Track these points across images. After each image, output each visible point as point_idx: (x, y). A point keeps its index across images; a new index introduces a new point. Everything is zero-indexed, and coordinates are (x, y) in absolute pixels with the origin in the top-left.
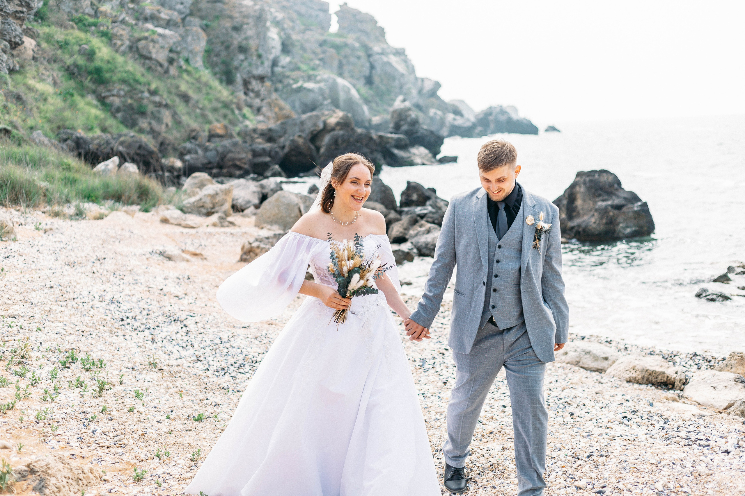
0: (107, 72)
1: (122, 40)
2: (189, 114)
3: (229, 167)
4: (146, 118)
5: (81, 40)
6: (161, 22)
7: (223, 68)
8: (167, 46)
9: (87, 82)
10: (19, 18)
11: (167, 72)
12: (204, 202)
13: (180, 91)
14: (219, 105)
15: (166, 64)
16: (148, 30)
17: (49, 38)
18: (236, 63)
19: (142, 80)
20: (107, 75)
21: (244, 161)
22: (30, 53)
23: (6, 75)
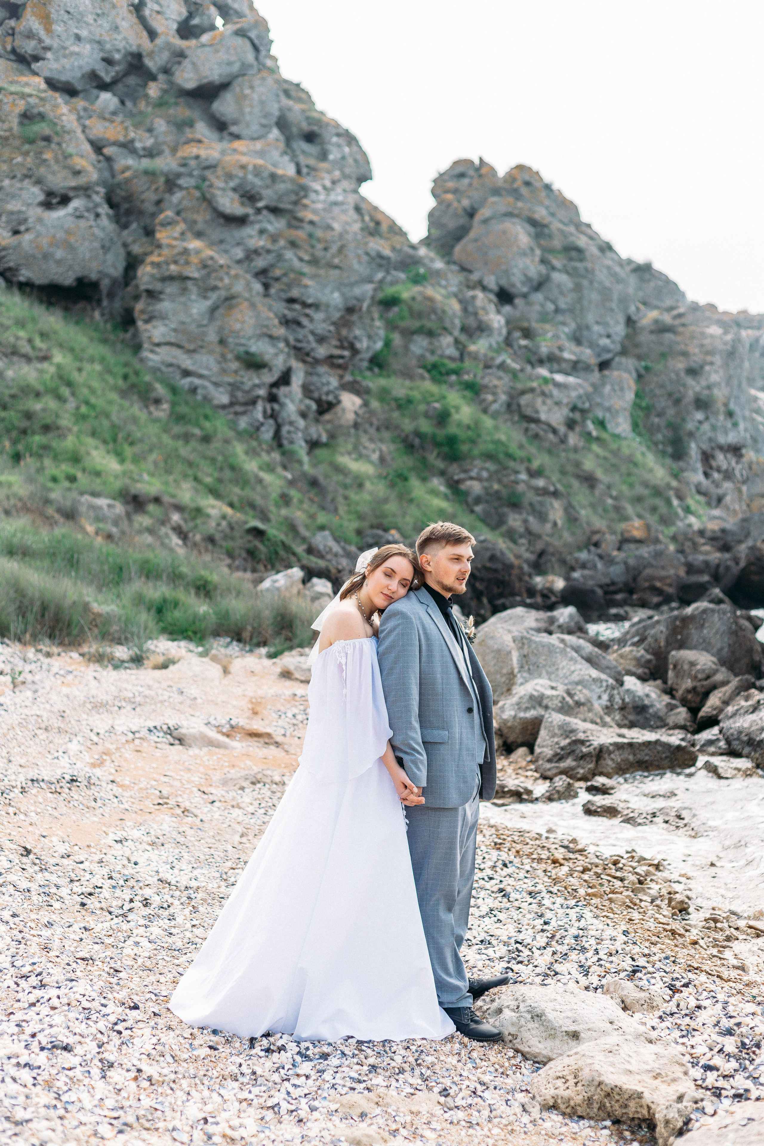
0: (464, 442)
1: (494, 394)
2: (593, 506)
3: (644, 590)
4: (520, 513)
5: (432, 395)
6: (564, 365)
7: (669, 434)
8: (565, 401)
9: (432, 457)
10: (339, 366)
11: (563, 441)
13: (583, 471)
14: (646, 492)
15: (562, 429)
16: (539, 377)
17: (384, 395)
18: (690, 426)
19: (520, 453)
20: (464, 448)
21: (668, 581)
22: (350, 417)
23: (301, 449)
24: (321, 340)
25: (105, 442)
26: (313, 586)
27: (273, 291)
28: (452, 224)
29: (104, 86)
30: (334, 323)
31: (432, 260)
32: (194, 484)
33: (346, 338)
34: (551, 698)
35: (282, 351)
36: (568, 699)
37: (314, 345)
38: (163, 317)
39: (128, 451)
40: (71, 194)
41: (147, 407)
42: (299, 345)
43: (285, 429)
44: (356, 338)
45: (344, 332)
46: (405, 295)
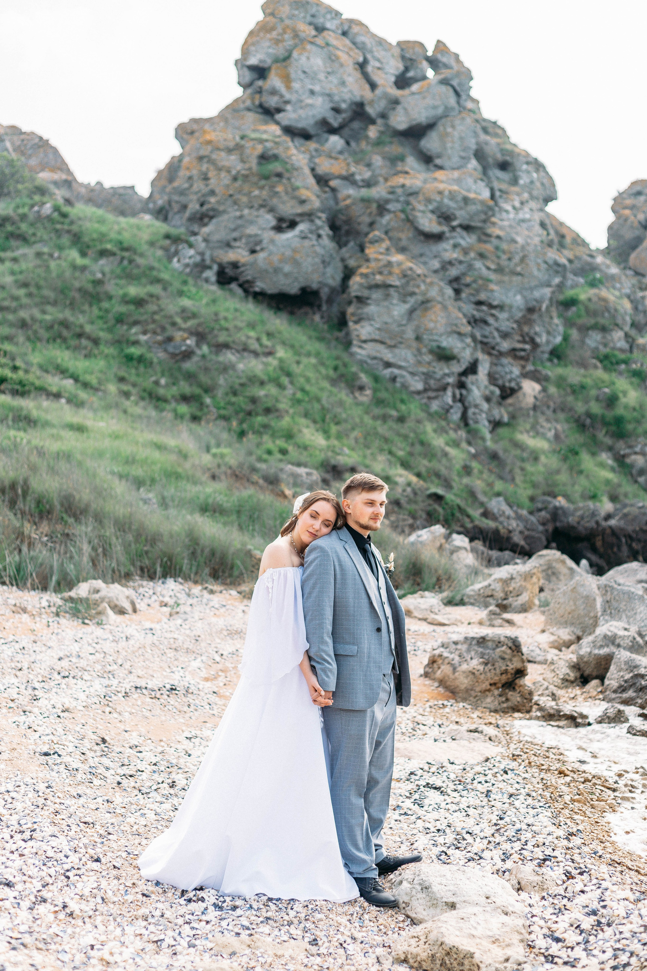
0: (630, 422)
5: (603, 382)
9: (601, 435)
10: (522, 358)
12: (493, 590)
17: (561, 382)
20: (630, 427)
22: (530, 401)
23: (484, 428)
24: (505, 335)
25: (315, 422)
26: (452, 541)
27: (463, 295)
28: (629, 235)
29: (333, 131)
30: (516, 322)
31: (608, 267)
32: (389, 457)
33: (527, 334)
34: (623, 638)
35: (468, 346)
36: (639, 639)
37: (498, 340)
38: (369, 318)
39: (334, 429)
40: (298, 219)
41: (352, 393)
42: (485, 340)
43: (471, 411)
44: (536, 333)
45: (526, 329)
46: (583, 297)
